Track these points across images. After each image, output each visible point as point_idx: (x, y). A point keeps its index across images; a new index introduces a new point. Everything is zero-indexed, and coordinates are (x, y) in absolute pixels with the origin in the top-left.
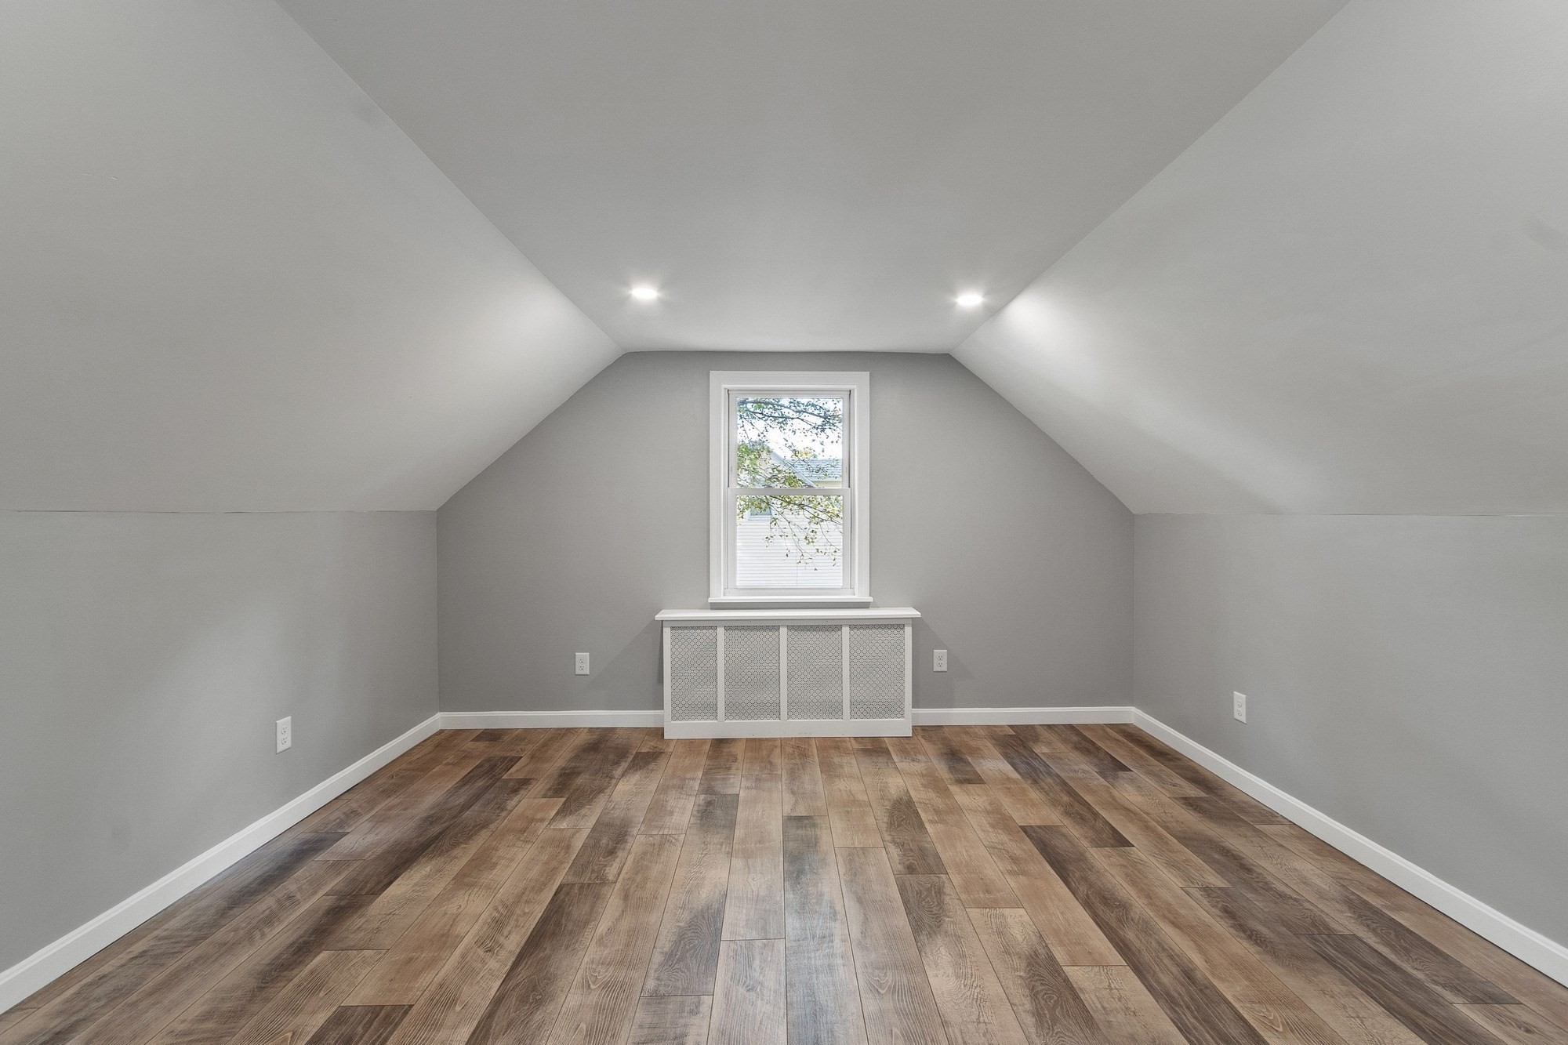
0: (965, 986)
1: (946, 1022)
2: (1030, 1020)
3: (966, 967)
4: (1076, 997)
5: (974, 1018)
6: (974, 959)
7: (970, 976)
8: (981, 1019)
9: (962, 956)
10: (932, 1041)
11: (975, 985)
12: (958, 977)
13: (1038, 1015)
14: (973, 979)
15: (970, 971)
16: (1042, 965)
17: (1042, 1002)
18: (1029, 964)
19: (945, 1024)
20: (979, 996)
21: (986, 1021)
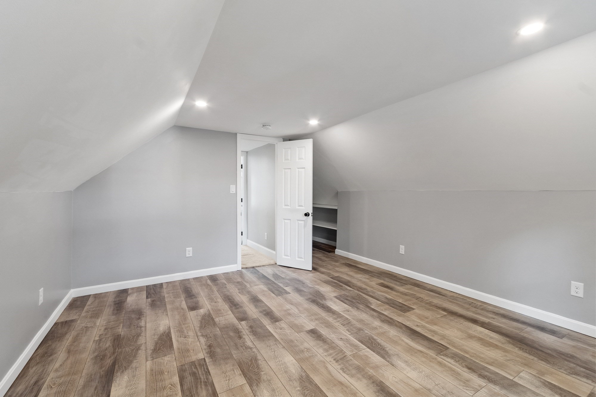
0: (281, 361)
1: (283, 348)
2: (259, 357)
3: (283, 368)
4: (243, 371)
5: (276, 352)
6: (281, 372)
7: (281, 365)
8: (274, 352)
9: (286, 372)
10: (285, 342)
11: (278, 362)
12: (285, 363)
13: (256, 360)
14: (279, 364)
15: (281, 366)
16: (255, 380)
17: (255, 365)
18: (260, 379)
19: (284, 347)
20: (276, 359)
21: (272, 352)
